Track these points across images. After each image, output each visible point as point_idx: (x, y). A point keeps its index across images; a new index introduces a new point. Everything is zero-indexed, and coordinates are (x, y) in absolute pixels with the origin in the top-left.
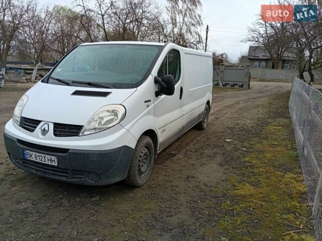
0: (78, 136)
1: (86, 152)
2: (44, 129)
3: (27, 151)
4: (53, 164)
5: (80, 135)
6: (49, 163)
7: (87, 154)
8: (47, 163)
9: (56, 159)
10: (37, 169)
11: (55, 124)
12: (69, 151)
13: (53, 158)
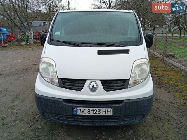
0: (127, 88)
1: (139, 100)
2: (93, 86)
3: (77, 108)
4: (108, 114)
5: (129, 87)
6: (104, 114)
7: (139, 101)
8: (101, 114)
9: (112, 111)
10: (84, 120)
11: (101, 81)
12: (124, 102)
13: (109, 110)
